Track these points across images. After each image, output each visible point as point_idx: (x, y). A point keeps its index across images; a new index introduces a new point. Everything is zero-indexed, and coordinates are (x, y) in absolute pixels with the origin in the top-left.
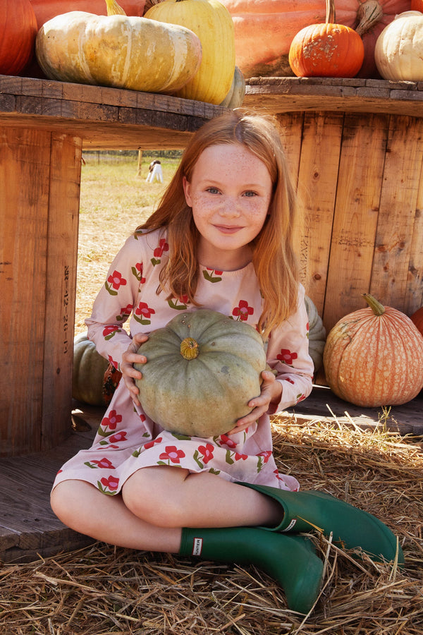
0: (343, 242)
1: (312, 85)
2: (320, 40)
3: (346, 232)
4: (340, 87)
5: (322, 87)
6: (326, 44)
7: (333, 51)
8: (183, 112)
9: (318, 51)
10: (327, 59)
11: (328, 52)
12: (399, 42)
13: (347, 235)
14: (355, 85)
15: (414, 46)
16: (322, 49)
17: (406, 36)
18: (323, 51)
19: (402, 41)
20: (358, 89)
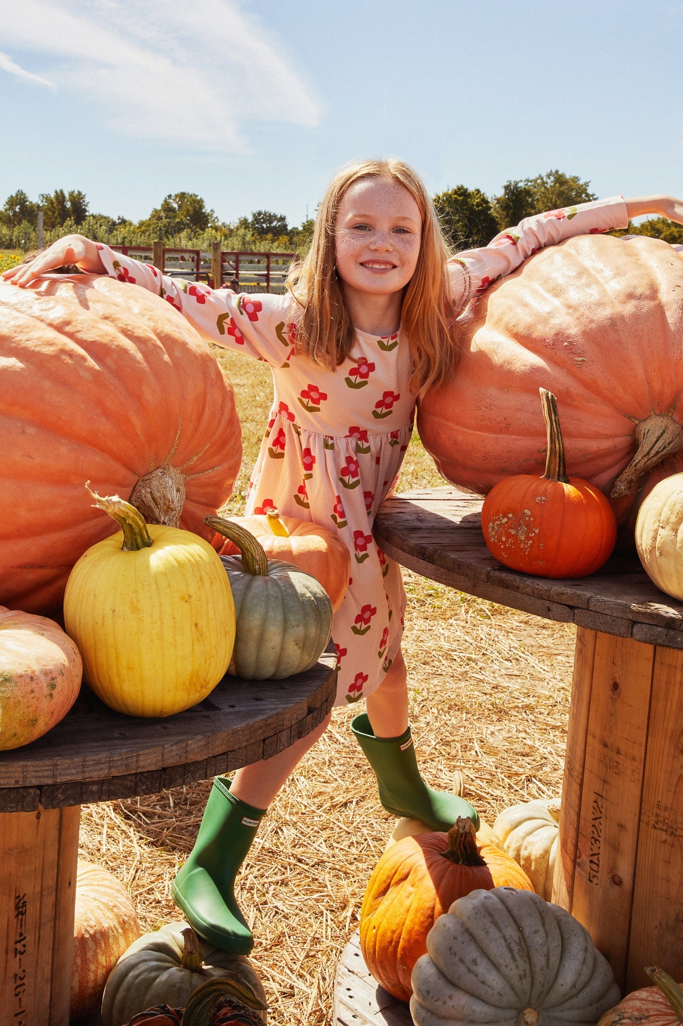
0: (660, 825)
1: (504, 587)
2: (510, 515)
3: (666, 809)
4: (547, 603)
5: (519, 595)
6: (520, 525)
7: (531, 538)
8: (27, 784)
9: (509, 535)
10: (523, 550)
11: (523, 538)
12: (656, 531)
13: (667, 814)
14: (570, 603)
15: (678, 545)
16: (513, 532)
17: (668, 523)
18: (516, 535)
19: (661, 531)
20: (576, 611)
